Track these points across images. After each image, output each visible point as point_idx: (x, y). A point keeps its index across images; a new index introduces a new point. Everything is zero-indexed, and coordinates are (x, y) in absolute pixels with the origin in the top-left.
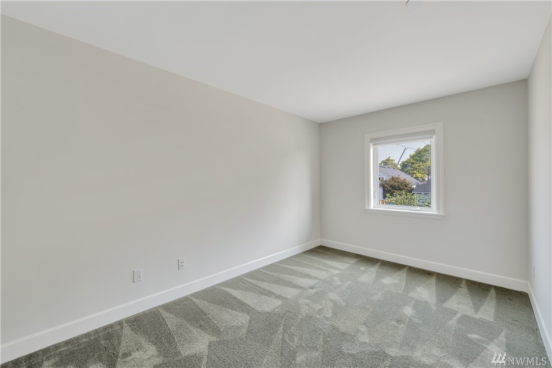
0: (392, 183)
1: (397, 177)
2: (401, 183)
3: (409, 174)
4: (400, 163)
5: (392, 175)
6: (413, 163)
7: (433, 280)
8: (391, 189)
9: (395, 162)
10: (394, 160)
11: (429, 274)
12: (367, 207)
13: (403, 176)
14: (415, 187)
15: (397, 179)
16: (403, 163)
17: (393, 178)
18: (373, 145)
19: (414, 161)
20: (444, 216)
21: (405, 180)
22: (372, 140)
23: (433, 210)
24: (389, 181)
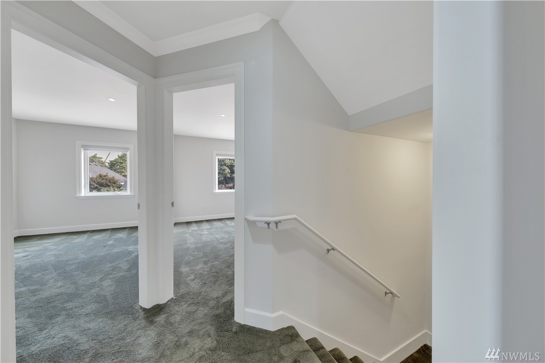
0: (100, 180)
1: (105, 174)
2: (110, 180)
3: (118, 172)
4: (108, 161)
5: (100, 173)
6: (122, 163)
7: (127, 230)
8: (97, 186)
9: (103, 160)
10: (101, 158)
11: (125, 228)
12: (78, 195)
13: (111, 174)
14: (123, 184)
15: (105, 176)
16: (111, 162)
17: (100, 176)
18: (84, 150)
19: (122, 161)
20: (134, 196)
21: (114, 177)
22: (83, 146)
23: (128, 192)
24: (96, 179)
